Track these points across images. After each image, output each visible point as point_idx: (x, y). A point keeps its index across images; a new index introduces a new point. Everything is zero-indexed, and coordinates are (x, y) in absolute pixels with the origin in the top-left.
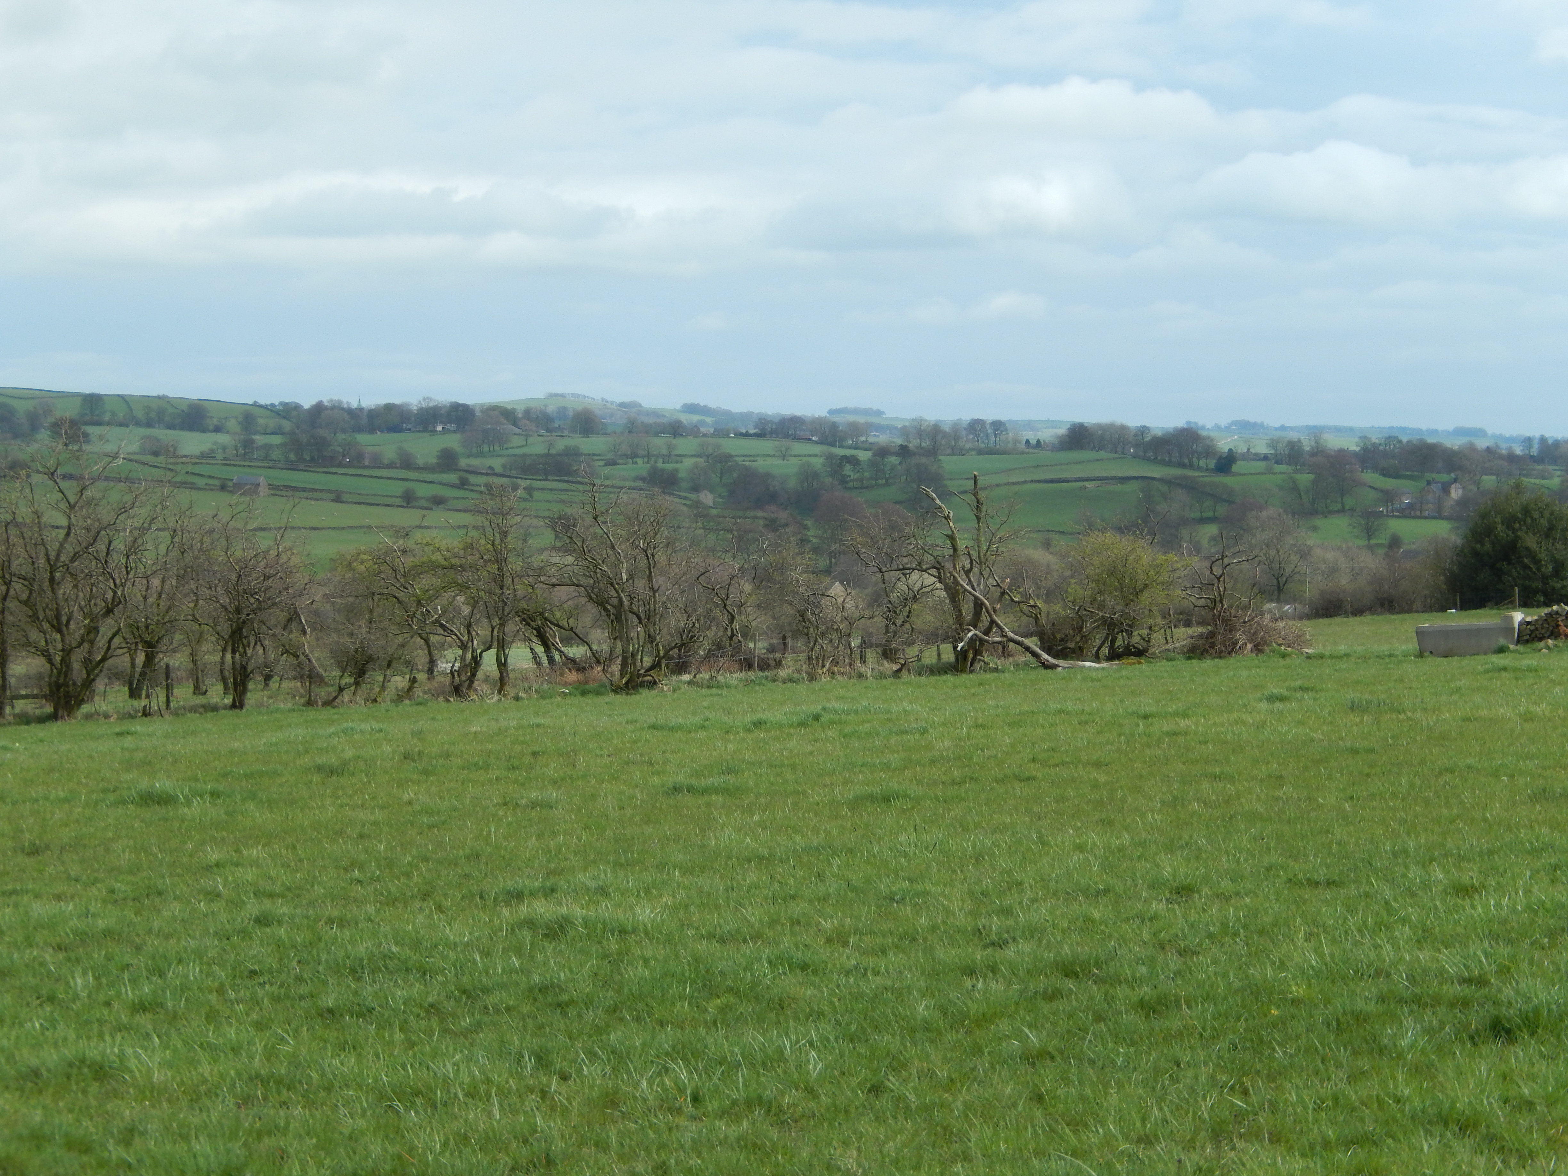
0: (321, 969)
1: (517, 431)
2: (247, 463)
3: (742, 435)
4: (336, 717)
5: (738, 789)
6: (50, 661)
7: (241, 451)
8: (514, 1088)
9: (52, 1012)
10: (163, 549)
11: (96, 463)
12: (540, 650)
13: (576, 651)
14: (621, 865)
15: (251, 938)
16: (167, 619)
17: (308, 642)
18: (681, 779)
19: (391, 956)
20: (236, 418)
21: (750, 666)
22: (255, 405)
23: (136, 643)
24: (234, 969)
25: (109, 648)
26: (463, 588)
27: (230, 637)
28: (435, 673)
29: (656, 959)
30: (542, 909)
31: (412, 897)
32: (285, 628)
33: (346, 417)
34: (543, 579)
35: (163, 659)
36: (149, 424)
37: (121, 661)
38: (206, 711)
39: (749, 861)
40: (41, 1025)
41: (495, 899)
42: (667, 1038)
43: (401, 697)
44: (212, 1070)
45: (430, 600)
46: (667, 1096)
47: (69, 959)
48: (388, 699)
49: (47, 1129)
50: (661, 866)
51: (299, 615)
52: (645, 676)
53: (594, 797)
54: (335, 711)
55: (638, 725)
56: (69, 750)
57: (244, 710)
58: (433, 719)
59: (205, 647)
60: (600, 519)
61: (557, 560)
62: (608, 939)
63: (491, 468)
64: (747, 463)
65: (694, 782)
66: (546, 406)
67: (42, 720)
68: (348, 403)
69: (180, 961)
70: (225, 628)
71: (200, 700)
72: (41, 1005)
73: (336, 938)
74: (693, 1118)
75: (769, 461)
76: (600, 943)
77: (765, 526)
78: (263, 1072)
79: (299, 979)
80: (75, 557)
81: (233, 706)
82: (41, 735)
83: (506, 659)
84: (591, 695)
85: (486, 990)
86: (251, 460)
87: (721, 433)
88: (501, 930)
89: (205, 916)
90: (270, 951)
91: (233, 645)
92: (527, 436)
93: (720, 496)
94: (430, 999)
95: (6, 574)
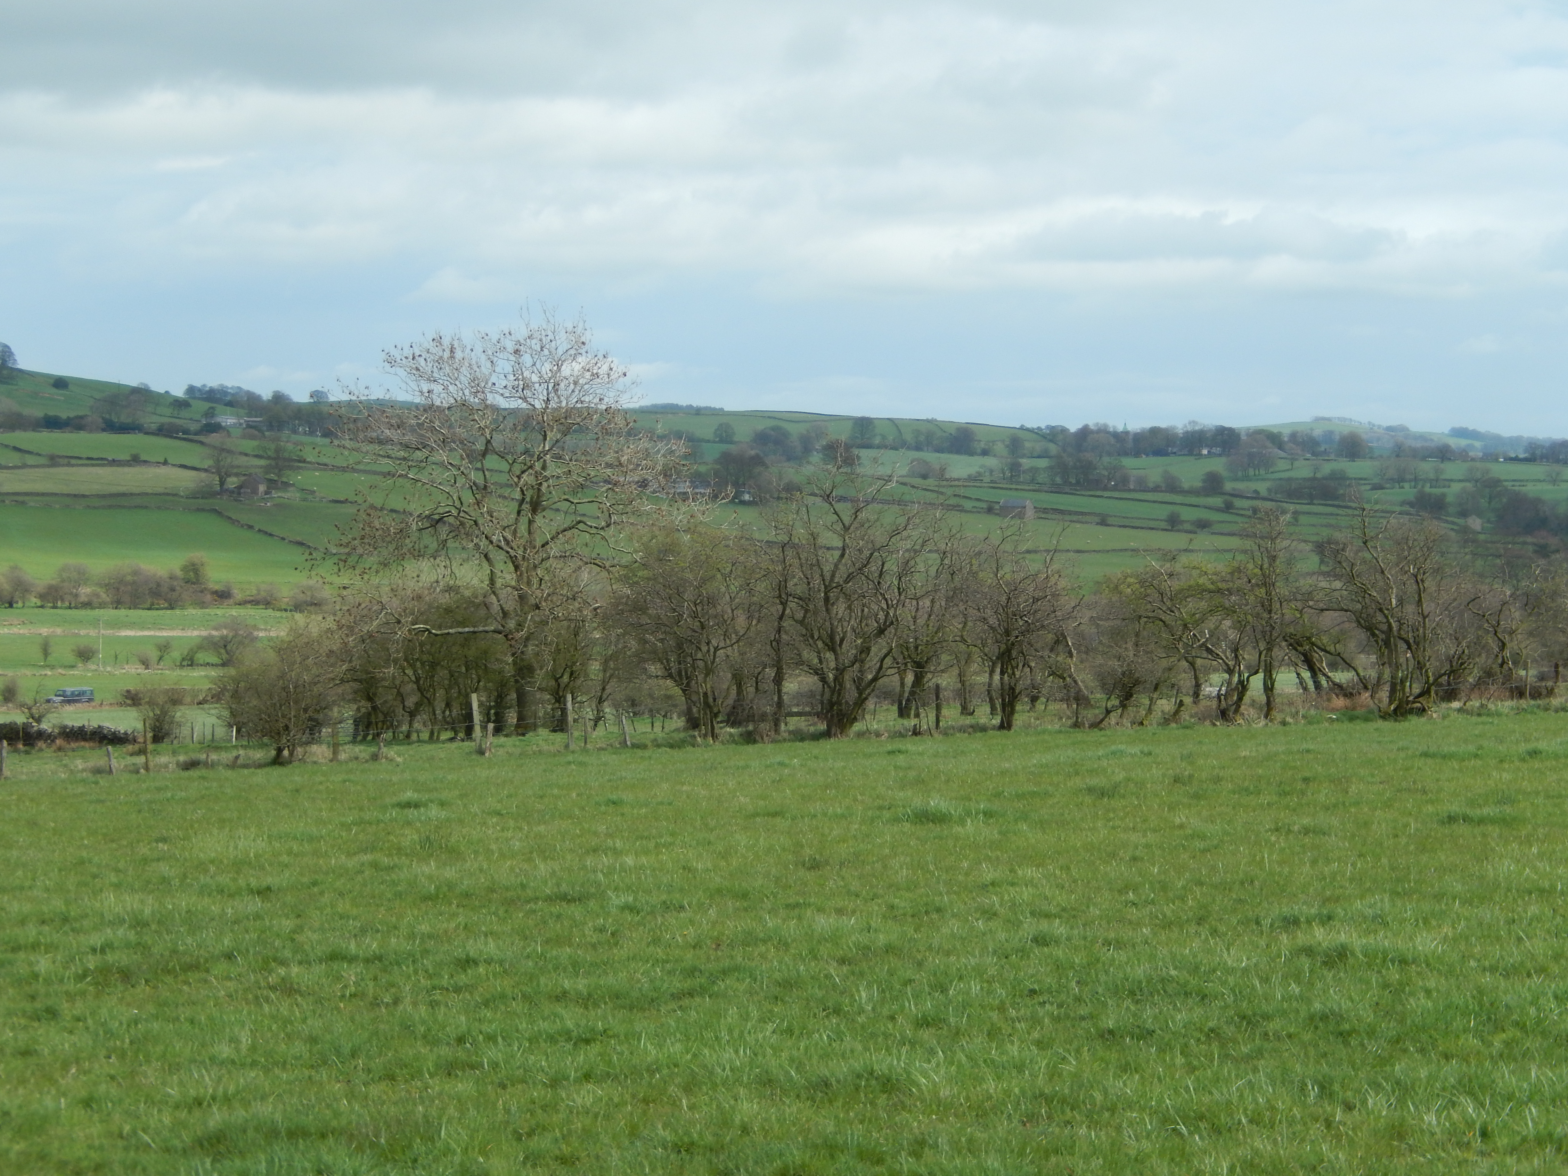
0: (1100, 990)
1: (1282, 454)
2: (1014, 486)
3: (1511, 459)
4: (1103, 739)
5: (1514, 819)
6: (823, 680)
7: (1008, 474)
8: (1298, 1116)
9: (838, 1025)
10: (933, 571)
11: (870, 485)
12: (1306, 675)
13: (1342, 677)
14: (1398, 894)
15: (1029, 957)
16: (936, 640)
17: (1073, 664)
18: (1455, 808)
19: (1170, 980)
20: (1003, 441)
21: (1521, 695)
22: (1022, 428)
23: (906, 664)
24: (1014, 988)
25: (881, 667)
26: (1230, 611)
27: (998, 658)
28: (1201, 697)
29: (1438, 991)
30: (1320, 935)
31: (1188, 920)
32: (1052, 650)
33: (1112, 441)
34: (1311, 603)
35: (931, 680)
36: (918, 448)
37: (891, 680)
38: (975, 731)
39: (1530, 893)
40: (828, 1036)
41: (1272, 925)
42: (1451, 1071)
43: (1167, 720)
44: (997, 1087)
45: (1197, 623)
46: (1455, 1131)
47: (853, 973)
48: (1154, 722)
49: (840, 1140)
50: (1438, 897)
51: (1065, 637)
52: (1414, 702)
53: (1366, 824)
54: (1103, 732)
55: (1410, 752)
56: (844, 768)
57: (1012, 731)
58: (1200, 742)
59: (974, 667)
60: (1369, 544)
61: (1323, 584)
62: (1388, 968)
63: (1256, 492)
64: (1516, 488)
65: (1469, 812)
66: (1312, 429)
67: (816, 737)
68: (1114, 427)
69: (961, 978)
70: (993, 650)
71: (968, 720)
72: (827, 1016)
73: (1113, 960)
74: (1482, 1154)
75: (1540, 486)
76: (1379, 972)
77: (1535, 552)
78: (1046, 1091)
79: (1078, 999)
80: (849, 578)
81: (1002, 727)
82: (816, 751)
83: (1273, 685)
84: (1358, 721)
85: (1267, 1017)
86: (1018, 483)
87: (1490, 457)
88: (1279, 956)
89: (984, 934)
90: (1049, 969)
91: (1002, 666)
92: (1293, 460)
93: (1489, 521)
94: (1211, 1024)
95: (782, 594)
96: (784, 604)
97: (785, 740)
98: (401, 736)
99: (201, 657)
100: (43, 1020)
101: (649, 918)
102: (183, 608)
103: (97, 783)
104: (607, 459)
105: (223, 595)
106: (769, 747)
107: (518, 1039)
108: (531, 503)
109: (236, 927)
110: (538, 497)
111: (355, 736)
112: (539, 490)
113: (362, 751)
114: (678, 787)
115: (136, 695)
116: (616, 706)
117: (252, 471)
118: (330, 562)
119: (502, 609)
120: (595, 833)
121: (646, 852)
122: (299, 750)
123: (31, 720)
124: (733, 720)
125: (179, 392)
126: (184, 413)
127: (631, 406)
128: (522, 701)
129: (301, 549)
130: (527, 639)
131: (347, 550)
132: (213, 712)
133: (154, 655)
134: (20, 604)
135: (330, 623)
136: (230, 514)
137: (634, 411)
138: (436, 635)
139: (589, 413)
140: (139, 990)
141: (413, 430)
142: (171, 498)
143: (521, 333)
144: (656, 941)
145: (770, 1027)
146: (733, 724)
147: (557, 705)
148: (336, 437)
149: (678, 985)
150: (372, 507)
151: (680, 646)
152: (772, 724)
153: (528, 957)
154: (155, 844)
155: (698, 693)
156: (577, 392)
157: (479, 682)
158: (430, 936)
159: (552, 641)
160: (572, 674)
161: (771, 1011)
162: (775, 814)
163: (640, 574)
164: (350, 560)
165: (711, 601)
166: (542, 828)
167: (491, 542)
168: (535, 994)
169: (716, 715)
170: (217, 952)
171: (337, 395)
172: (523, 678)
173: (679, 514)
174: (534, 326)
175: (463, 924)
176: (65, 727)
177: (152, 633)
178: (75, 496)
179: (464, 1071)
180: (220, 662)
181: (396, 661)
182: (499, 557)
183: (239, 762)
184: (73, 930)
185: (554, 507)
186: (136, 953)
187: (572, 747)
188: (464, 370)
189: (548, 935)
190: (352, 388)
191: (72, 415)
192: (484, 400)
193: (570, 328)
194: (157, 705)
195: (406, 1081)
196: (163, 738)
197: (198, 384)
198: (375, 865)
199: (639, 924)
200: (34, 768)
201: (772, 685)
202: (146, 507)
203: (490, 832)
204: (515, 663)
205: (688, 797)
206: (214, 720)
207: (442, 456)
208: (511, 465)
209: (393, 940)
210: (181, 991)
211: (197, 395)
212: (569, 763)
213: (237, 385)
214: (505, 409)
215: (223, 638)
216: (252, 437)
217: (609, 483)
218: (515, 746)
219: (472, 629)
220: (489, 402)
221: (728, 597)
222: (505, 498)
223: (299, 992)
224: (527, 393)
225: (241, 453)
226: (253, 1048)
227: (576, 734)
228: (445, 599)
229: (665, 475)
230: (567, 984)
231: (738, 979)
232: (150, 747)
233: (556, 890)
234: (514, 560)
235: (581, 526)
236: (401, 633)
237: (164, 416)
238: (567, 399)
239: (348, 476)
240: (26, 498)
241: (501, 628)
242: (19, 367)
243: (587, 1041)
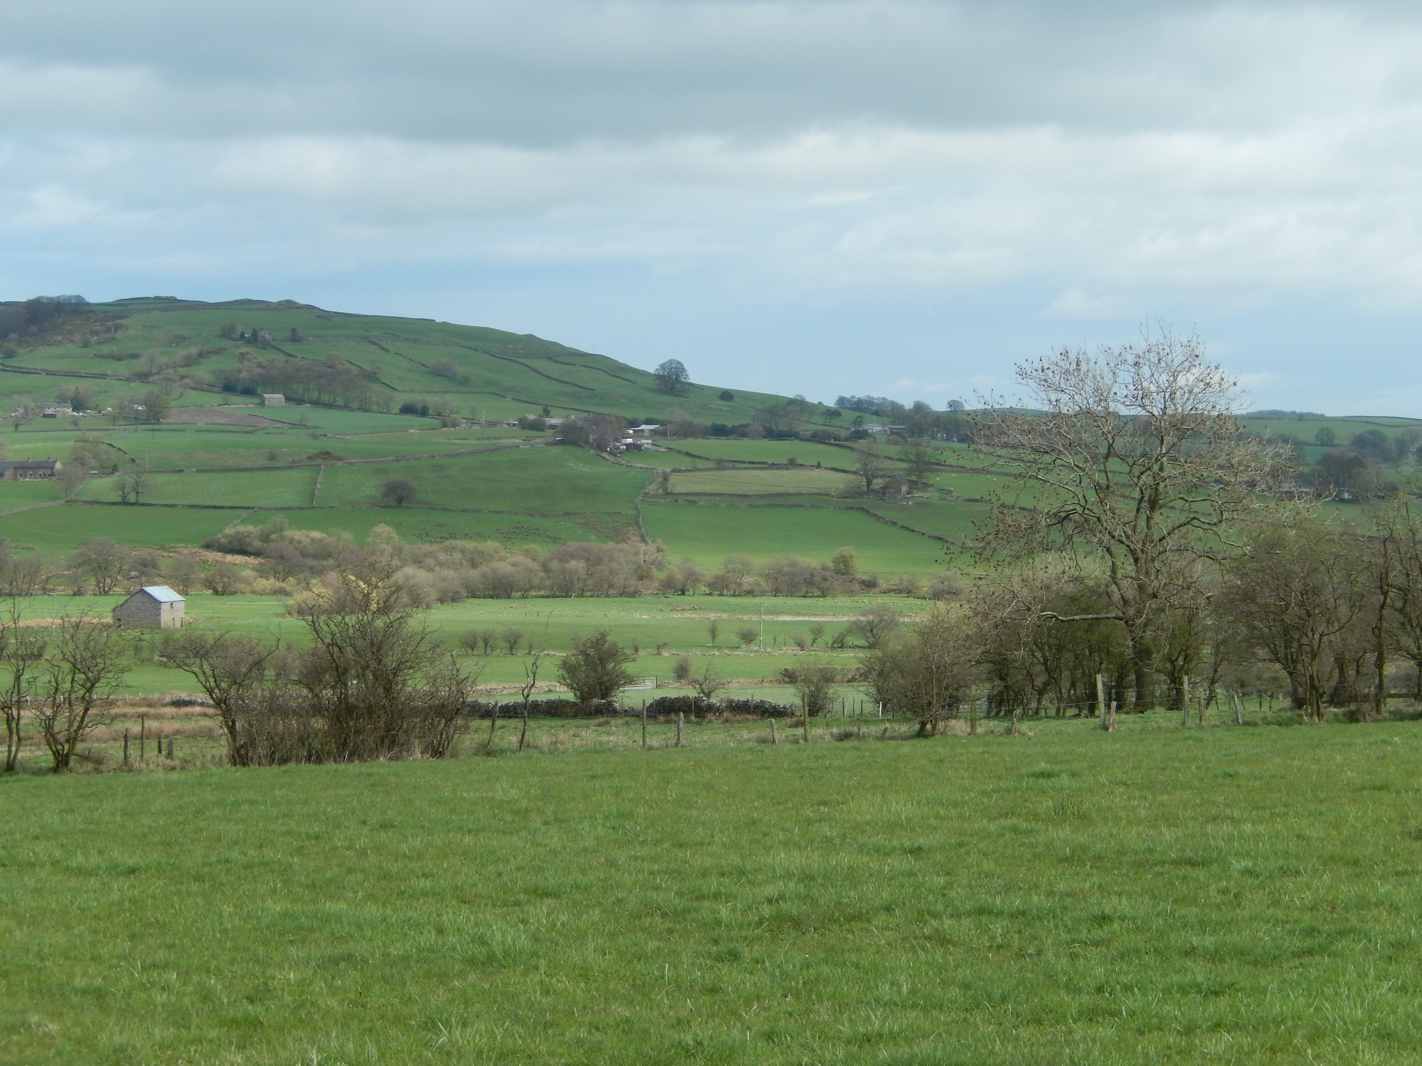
67: (1415, 717)
82: (1415, 730)
95: (1383, 585)
96: (1385, 594)
97: (1385, 719)
98: (1030, 712)
99: (850, 640)
100: (726, 962)
101: (1267, 881)
102: (834, 596)
103: (762, 751)
104: (1220, 461)
105: (869, 585)
106: (1371, 726)
107: (1152, 989)
108: (1149, 501)
109: (893, 882)
110: (1156, 496)
111: (989, 712)
112: (1157, 489)
113: (997, 725)
114: (1289, 762)
115: (794, 673)
116: (1227, 687)
117: (896, 473)
118: (966, 557)
119: (1123, 598)
120: (1214, 803)
121: (1261, 820)
122: (941, 725)
123: (702, 695)
124: (1336, 699)
125: (830, 402)
126: (836, 422)
127: (1239, 412)
128: (1140, 682)
129: (939, 545)
130: (1146, 625)
131: (982, 544)
132: (861, 689)
133: (808, 638)
134: (691, 592)
135: (966, 610)
136: (875, 512)
137: (1243, 417)
138: (1062, 621)
139: (1202, 419)
140: (808, 937)
141: (1042, 435)
142: (825, 498)
143: (1141, 347)
144: (1276, 903)
145: (1386, 985)
146: (1339, 704)
147: (1173, 685)
148: (973, 442)
149: (1298, 944)
150: (1003, 505)
151: (1286, 631)
152: (1374, 705)
153: (1158, 915)
154: (816, 807)
155: (1305, 675)
156: (1191, 400)
157: (1101, 663)
158: (1068, 895)
159: (1168, 626)
160: (1186, 657)
161: (1386, 970)
162: (1381, 788)
163: (1249, 565)
164: (984, 553)
165: (1316, 591)
166: (1165, 798)
167: (1113, 537)
168: (1166, 949)
169: (1321, 696)
170: (877, 904)
171: (972, 404)
172: (1142, 661)
173: (1285, 512)
174: (1153, 340)
175: (1097, 883)
176: (732, 701)
177: (807, 618)
178: (739, 495)
179: (1104, 1018)
180: (866, 644)
181: (1025, 645)
182: (1119, 550)
183: (887, 734)
184: (749, 882)
185: (1171, 504)
186: (805, 904)
187: (1189, 723)
188: (1088, 381)
189: (1175, 896)
190: (988, 398)
191: (736, 424)
192: (1106, 408)
193: (1185, 343)
194: (812, 682)
195: (1052, 1025)
196: (817, 712)
197: (848, 396)
198: (1015, 829)
199: (1259, 887)
200: (705, 738)
201: (1373, 668)
202: (802, 506)
203: (1118, 800)
204: (1134, 647)
205: (1299, 771)
206: (862, 697)
207: (1069, 459)
208: (1131, 467)
209: (1035, 898)
210: (846, 939)
211: (847, 405)
212: (1186, 739)
213: (882, 396)
214: (1124, 416)
215: (870, 623)
216: (896, 443)
217: (1221, 483)
218: (1135, 722)
219: (1095, 616)
220: (1111, 410)
221: (1331, 589)
222: (1124, 497)
223: (950, 941)
224: (1146, 402)
225: (885, 457)
226: (913, 991)
227: (1192, 712)
228: (1070, 589)
229: (1273, 476)
230: (1195, 941)
231: (1354, 940)
232: (808, 720)
233: (1180, 855)
234: (1133, 552)
235: (1195, 522)
236: (1031, 619)
237: (818, 425)
238: (1181, 406)
239: (982, 477)
240: (696, 498)
241: (1121, 614)
242: (690, 381)
243: (1216, 994)
